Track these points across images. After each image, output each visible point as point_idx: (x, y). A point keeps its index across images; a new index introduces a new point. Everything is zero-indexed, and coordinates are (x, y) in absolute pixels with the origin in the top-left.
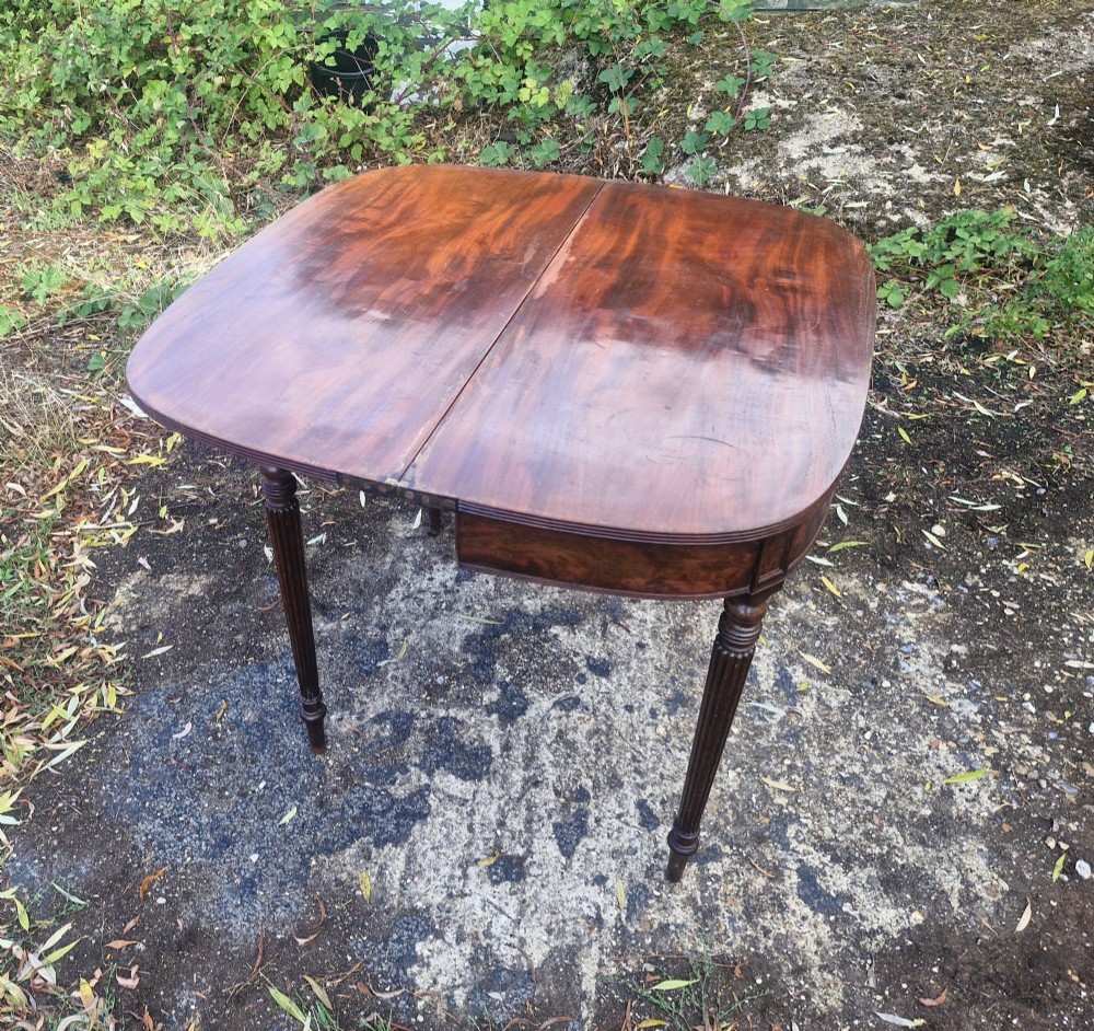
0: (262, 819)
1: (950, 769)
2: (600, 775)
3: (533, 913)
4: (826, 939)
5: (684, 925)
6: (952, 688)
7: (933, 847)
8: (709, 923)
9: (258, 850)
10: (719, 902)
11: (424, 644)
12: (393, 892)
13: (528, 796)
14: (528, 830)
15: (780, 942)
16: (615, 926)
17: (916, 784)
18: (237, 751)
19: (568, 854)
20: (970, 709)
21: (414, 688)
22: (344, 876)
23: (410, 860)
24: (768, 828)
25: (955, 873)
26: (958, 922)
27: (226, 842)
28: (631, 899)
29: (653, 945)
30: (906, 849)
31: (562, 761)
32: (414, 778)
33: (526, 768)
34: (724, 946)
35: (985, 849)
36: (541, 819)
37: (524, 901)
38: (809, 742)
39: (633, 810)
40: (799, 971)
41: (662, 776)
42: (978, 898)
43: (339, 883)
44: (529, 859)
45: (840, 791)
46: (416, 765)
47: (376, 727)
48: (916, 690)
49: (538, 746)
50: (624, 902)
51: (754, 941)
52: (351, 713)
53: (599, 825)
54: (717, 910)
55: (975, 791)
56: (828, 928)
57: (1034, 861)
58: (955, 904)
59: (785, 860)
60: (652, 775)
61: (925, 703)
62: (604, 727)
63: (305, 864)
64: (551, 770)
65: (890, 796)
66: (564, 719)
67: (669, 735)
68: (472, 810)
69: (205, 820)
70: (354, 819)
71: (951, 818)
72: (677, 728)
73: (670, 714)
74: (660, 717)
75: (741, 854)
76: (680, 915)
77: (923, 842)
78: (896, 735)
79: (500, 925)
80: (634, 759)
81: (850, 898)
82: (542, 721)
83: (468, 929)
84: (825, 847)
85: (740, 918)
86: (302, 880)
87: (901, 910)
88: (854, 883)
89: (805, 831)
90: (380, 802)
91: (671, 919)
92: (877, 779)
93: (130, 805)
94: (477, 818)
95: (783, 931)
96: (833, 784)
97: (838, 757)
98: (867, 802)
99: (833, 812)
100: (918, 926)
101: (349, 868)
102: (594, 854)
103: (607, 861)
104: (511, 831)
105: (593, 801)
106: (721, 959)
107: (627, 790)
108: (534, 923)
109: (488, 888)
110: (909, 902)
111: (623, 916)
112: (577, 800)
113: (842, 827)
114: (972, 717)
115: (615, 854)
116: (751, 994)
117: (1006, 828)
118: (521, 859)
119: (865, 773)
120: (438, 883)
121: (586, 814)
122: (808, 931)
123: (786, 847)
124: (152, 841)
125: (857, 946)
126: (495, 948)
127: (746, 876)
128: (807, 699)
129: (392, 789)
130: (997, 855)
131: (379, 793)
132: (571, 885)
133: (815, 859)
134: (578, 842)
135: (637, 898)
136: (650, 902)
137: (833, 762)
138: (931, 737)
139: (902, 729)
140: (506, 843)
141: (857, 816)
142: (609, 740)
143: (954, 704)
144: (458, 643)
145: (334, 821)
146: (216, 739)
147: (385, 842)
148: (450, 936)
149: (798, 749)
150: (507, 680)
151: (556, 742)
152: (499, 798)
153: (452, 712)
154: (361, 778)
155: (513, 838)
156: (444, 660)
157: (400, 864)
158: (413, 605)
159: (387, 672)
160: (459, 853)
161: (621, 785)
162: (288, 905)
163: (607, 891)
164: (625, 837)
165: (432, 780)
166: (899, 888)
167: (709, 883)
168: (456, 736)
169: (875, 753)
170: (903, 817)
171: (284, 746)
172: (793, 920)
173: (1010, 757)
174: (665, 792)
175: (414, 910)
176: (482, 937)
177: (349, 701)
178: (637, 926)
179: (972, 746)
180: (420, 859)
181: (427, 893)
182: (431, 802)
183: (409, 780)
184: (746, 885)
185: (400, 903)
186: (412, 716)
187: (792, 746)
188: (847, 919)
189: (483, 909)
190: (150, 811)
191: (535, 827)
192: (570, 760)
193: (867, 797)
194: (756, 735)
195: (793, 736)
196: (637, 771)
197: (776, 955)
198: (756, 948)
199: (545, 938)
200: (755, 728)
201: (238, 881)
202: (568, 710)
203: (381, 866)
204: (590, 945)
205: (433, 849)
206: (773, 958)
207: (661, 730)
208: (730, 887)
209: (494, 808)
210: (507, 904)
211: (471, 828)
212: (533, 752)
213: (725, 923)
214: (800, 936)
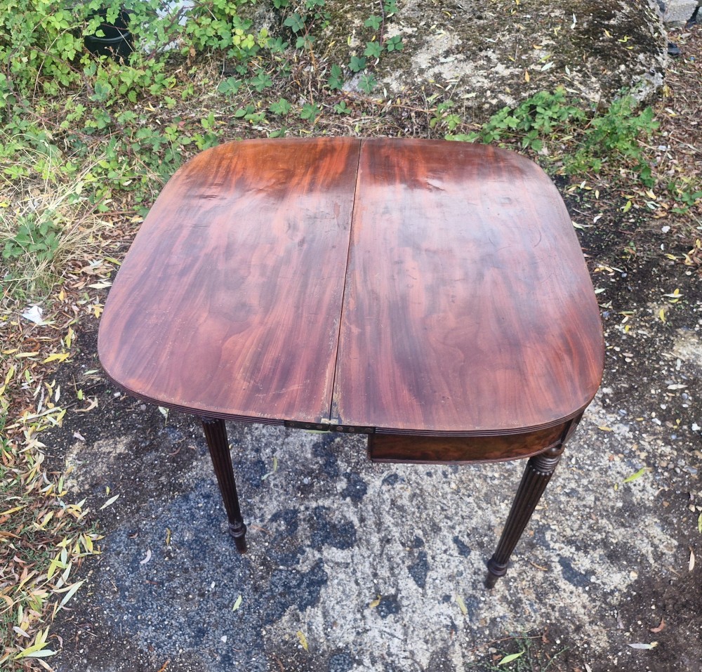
0: (220, 609)
1: (625, 473)
2: (425, 525)
3: (413, 632)
4: (588, 604)
5: (505, 616)
6: (611, 418)
7: (630, 527)
8: (519, 610)
9: (224, 633)
10: (520, 595)
11: (287, 456)
12: (322, 640)
13: (386, 551)
14: (393, 575)
15: (563, 611)
16: (465, 628)
17: (608, 487)
18: (188, 563)
19: (422, 586)
20: (624, 430)
21: (290, 489)
22: (287, 637)
23: (325, 615)
24: (534, 538)
25: (646, 541)
26: (657, 573)
27: (201, 633)
28: (469, 606)
29: (490, 635)
30: (615, 532)
31: (400, 522)
32: (310, 555)
33: (379, 531)
34: (532, 624)
35: (659, 521)
36: (398, 565)
37: (405, 625)
39: (453, 545)
40: (578, 629)
41: (462, 517)
42: (663, 554)
43: (285, 643)
44: (399, 596)
45: (568, 502)
46: (308, 546)
47: (275, 524)
48: (591, 424)
49: (381, 514)
50: (465, 610)
51: (548, 616)
52: (255, 518)
53: (435, 561)
54: (520, 600)
55: (642, 485)
56: (587, 596)
57: (686, 522)
58: (652, 561)
59: (550, 557)
60: (457, 518)
61: (599, 432)
62: (418, 491)
63: (259, 634)
64: (395, 529)
65: (597, 499)
66: (392, 491)
67: (458, 488)
68: (354, 570)
69: (182, 620)
70: (280, 594)
71: (634, 505)
72: (461, 481)
73: (455, 473)
74: (449, 476)
75: (523, 559)
76: (501, 610)
77: (623, 525)
78: (589, 457)
79: (395, 645)
80: (443, 509)
81: (593, 573)
82: (379, 495)
83: (376, 654)
84: (570, 542)
85: (536, 602)
86: (260, 646)
87: (624, 573)
88: (592, 562)
89: (555, 534)
90: (294, 578)
91: (496, 614)
92: (587, 489)
93: (127, 620)
94: (359, 574)
95: (562, 605)
96: (563, 499)
97: (560, 480)
98: (584, 506)
99: (567, 517)
100: (636, 581)
101: (288, 631)
102: (437, 581)
103: (447, 584)
104: (382, 579)
105: (426, 545)
106: (532, 633)
107: (445, 532)
108: (416, 639)
109: (380, 622)
110: (627, 566)
111: (468, 619)
112: (417, 546)
113: (576, 526)
114: (627, 435)
115: (451, 578)
116: (556, 652)
117: (666, 504)
118: (395, 596)
119: (579, 486)
120: (348, 627)
121: (425, 555)
122: (575, 600)
123: (548, 548)
124: (151, 643)
125: (606, 603)
126: (397, 662)
127: (531, 574)
129: (298, 567)
130: (665, 523)
131: (291, 572)
132: (430, 607)
133: (568, 551)
134: (426, 575)
135: (472, 605)
136: (481, 605)
137: (558, 484)
138: (608, 454)
139: (591, 452)
140: (382, 587)
141: (582, 516)
142: (424, 499)
143: (614, 428)
144: (309, 451)
145: (268, 599)
146: (171, 558)
147: (306, 606)
148: (367, 661)
150: (348, 471)
151: (391, 508)
152: (369, 557)
153: (320, 503)
154: (276, 564)
155: (386, 583)
156: (303, 465)
157: (320, 619)
159: (269, 482)
160: (355, 602)
161: (440, 529)
162: (257, 668)
163: (454, 605)
164: (453, 564)
165: (322, 554)
166: (618, 559)
167: (511, 584)
168: (328, 519)
169: (580, 471)
170: (607, 511)
171: (219, 553)
172: (565, 595)
173: (655, 456)
174: (467, 528)
175: (339, 650)
176: (386, 657)
177: (251, 509)
178: (477, 624)
179: (632, 455)
180: (331, 613)
181: (344, 636)
182: (326, 570)
183: (307, 558)
184: (532, 579)
185: (328, 647)
186: (296, 512)
188: (595, 587)
189: (382, 637)
190: (143, 621)
191: (396, 571)
192: (404, 519)
193: (584, 503)
194: (509, 475)
196: (447, 517)
197: (562, 621)
198: (551, 620)
199: (425, 647)
200: (507, 471)
201: (219, 658)
202: (392, 484)
203: (308, 624)
204: (453, 645)
205: (337, 603)
206: (561, 624)
207: (453, 486)
208: (524, 583)
209: (367, 564)
210: (395, 630)
211: (357, 583)
212: (380, 519)
213: (528, 608)
214: (572, 605)
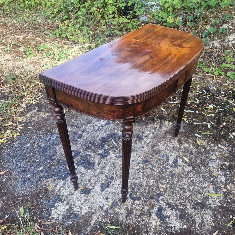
1: (211, 192)
2: (119, 174)
3: (87, 202)
6: (220, 172)
7: (197, 210)
8: (130, 215)
10: (134, 210)
11: (91, 137)
12: (56, 190)
13: (99, 176)
14: (95, 183)
15: (146, 224)
16: (106, 210)
17: (200, 193)
18: (37, 151)
19: (102, 191)
21: (84, 146)
22: (47, 184)
23: (64, 184)
24: (155, 195)
26: (196, 230)
27: (24, 171)
29: (113, 217)
30: (190, 209)
31: (111, 169)
33: (102, 169)
34: (131, 221)
35: (212, 214)
36: (99, 181)
37: (86, 199)
38: (175, 178)
41: (134, 178)
42: (204, 226)
43: (45, 185)
44: (92, 190)
46: (76, 163)
48: (210, 171)
49: (107, 165)
50: (110, 205)
53: (113, 186)
54: (133, 212)
55: (215, 199)
56: (160, 223)
57: (224, 220)
58: (197, 226)
59: (156, 204)
61: (211, 175)
64: (107, 171)
68: (84, 176)
70: (55, 172)
71: (206, 204)
72: (143, 167)
73: (143, 164)
74: (140, 164)
75: (145, 200)
77: (195, 208)
78: (199, 181)
79: (78, 203)
81: (169, 217)
82: (111, 160)
83: (70, 203)
84: (168, 204)
85: (138, 215)
86: (37, 183)
87: (182, 224)
88: (172, 214)
89: (165, 198)
90: (63, 169)
91: (120, 212)
92: (190, 190)
93: (8, 158)
94: (84, 178)
95: (148, 221)
96: (177, 189)
97: (181, 183)
99: (174, 195)
101: (49, 182)
102: (108, 192)
103: (111, 194)
105: (114, 180)
106: (129, 224)
108: (86, 205)
109: (79, 194)
110: (185, 222)
111: (109, 208)
112: (110, 179)
115: (114, 193)
117: (220, 210)
118: (91, 190)
119: (187, 188)
120: (68, 191)
121: (111, 183)
122: (154, 222)
123: (158, 201)
124: (9, 167)
126: (74, 208)
127: (144, 206)
128: (180, 167)
129: (67, 167)
130: (214, 216)
133: (165, 206)
134: (106, 189)
135: (114, 205)
136: (117, 206)
137: (179, 184)
138: (209, 184)
139: (202, 180)
140: (88, 185)
141: (180, 198)
143: (219, 176)
144: (99, 139)
145: (51, 172)
146: (34, 148)
147: (60, 179)
149: (172, 179)
150: (107, 149)
151: (112, 165)
152: (92, 175)
153: (90, 153)
154: (62, 163)
155: (91, 184)
157: (61, 184)
158: (92, 128)
159: (79, 142)
163: (108, 202)
164: (118, 190)
166: (183, 218)
167: (134, 205)
168: (88, 159)
169: (192, 184)
170: (192, 201)
172: (152, 219)
173: (229, 193)
175: (59, 195)
176: (72, 205)
178: (111, 211)
179: (220, 188)
180: (66, 184)
181: (64, 192)
184: (143, 208)
185: (57, 193)
186: (80, 152)
187: (170, 178)
188: (166, 222)
189: (75, 199)
190: (12, 161)
191: (97, 183)
192: (113, 170)
193: (185, 194)
194: (162, 173)
195: (172, 175)
199: (87, 209)
201: (23, 180)
202: (118, 158)
203: (56, 184)
204: (97, 213)
206: (142, 227)
207: (138, 167)
208: (139, 207)
210: (81, 199)
211: (81, 180)
212: (105, 166)
213: (133, 216)
214: (151, 223)
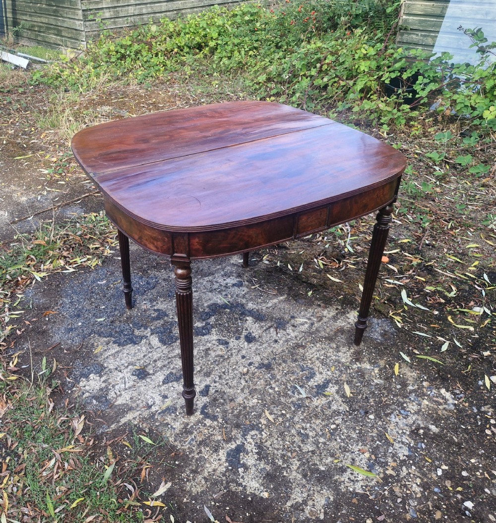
0: (94, 316)
3: (133, 390)
8: (184, 435)
14: (161, 368)
15: (201, 459)
16: (153, 412)
19: (164, 383)
29: (157, 426)
34: (179, 445)
37: (135, 385)
40: (195, 472)
43: (93, 345)
44: (151, 376)
46: (151, 329)
47: (153, 312)
50: (164, 408)
51: (192, 451)
52: (151, 304)
63: (90, 334)
68: (152, 352)
69: (80, 307)
76: (177, 425)
79: (120, 386)
83: (110, 381)
86: (84, 337)
91: (172, 424)
94: (150, 355)
101: (99, 343)
102: (172, 388)
104: (155, 365)
106: (173, 447)
108: (130, 393)
109: (129, 375)
111: (159, 412)
115: (180, 394)
116: (169, 464)
118: (149, 374)
120: (117, 363)
126: (111, 391)
129: (136, 331)
131: (131, 329)
132: (154, 392)
134: (172, 382)
136: (173, 414)
140: (150, 367)
144: (209, 303)
146: (107, 289)
147: (117, 343)
148: (103, 379)
151: (203, 350)
152: (164, 354)
154: (132, 322)
155: (153, 367)
157: (114, 351)
160: (133, 360)
162: (73, 341)
163: (163, 401)
165: (150, 336)
175: (102, 365)
176: (111, 385)
177: (154, 300)
178: (159, 417)
180: (120, 354)
182: (142, 341)
183: (144, 332)
189: (120, 379)
191: (165, 369)
199: (128, 399)
203: (108, 348)
204: (138, 411)
205: (127, 354)
209: (159, 355)
210: (129, 382)
211: (145, 356)
